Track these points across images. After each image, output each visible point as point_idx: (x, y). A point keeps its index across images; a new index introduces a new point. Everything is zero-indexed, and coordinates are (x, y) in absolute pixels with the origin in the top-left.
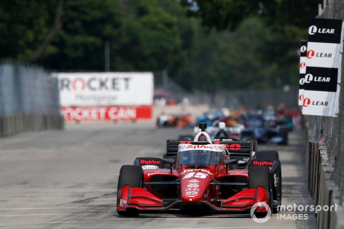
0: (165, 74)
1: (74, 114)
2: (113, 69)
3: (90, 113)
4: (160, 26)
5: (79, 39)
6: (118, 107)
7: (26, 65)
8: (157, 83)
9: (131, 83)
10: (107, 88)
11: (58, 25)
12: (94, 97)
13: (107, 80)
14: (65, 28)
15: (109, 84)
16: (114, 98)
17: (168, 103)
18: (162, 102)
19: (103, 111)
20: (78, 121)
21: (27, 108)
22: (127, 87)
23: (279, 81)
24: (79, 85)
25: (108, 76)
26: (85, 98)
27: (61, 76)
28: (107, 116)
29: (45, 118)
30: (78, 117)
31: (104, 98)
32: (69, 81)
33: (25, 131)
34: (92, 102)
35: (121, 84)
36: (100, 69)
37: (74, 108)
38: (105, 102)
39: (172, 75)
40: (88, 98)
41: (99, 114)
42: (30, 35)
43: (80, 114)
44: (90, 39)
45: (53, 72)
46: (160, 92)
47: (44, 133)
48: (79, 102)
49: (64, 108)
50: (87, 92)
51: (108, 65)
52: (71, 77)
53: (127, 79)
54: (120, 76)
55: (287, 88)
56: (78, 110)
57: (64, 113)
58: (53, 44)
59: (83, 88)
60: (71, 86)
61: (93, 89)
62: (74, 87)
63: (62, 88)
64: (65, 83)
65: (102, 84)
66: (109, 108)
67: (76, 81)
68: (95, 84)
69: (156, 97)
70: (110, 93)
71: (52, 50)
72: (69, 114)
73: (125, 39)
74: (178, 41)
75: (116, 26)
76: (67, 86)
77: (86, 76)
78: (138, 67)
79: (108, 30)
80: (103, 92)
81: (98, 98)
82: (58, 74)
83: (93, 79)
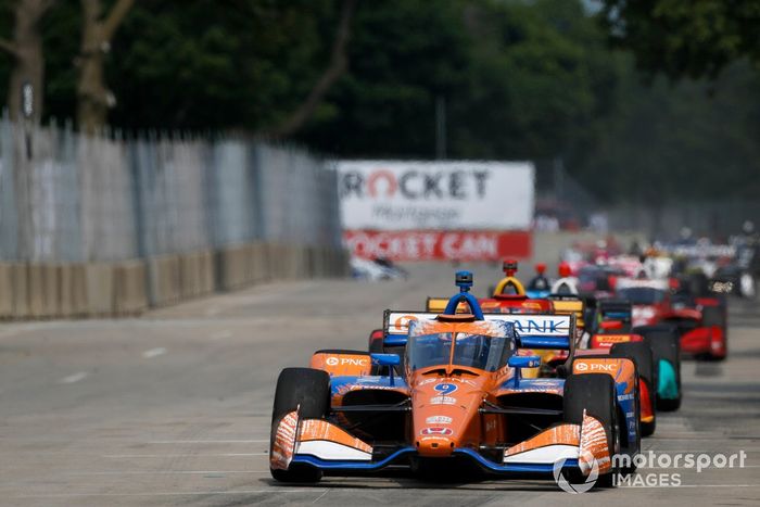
0: (558, 165)
1: (372, 246)
2: (453, 154)
3: (403, 245)
4: (551, 66)
5: (383, 91)
6: (462, 234)
7: (273, 143)
8: (542, 183)
9: (489, 183)
10: (439, 193)
11: (340, 62)
12: (412, 212)
13: (439, 176)
14: (354, 67)
15: (444, 184)
16: (453, 214)
17: (564, 227)
19: (429, 242)
21: (274, 232)
22: (481, 190)
24: (382, 185)
25: (441, 169)
26: (395, 214)
27: (345, 167)
28: (438, 252)
29: (310, 253)
30: (380, 253)
32: (360, 179)
33: (267, 279)
34: (408, 223)
35: (470, 185)
36: (426, 152)
37: (372, 233)
38: (433, 223)
39: (572, 169)
40: (400, 214)
41: (421, 247)
43: (384, 246)
44: (406, 92)
45: (328, 158)
46: (550, 201)
47: (307, 285)
48: (381, 222)
49: (350, 234)
50: (398, 201)
51: (441, 145)
52: (366, 168)
53: (481, 177)
54: (467, 168)
56: (380, 240)
57: (350, 244)
58: (328, 98)
59: (391, 191)
60: (365, 189)
62: (373, 192)
63: (346, 194)
64: (354, 181)
65: (431, 184)
66: (441, 234)
67: (376, 177)
68: (416, 185)
69: (539, 211)
70: (448, 203)
71: (328, 112)
72: (360, 247)
73: (478, 93)
74: (586, 99)
75: (460, 64)
76: (357, 187)
77: (397, 168)
78: (505, 152)
79: (445, 72)
80: (432, 203)
81: (421, 214)
82: (335, 163)
83: (412, 174)
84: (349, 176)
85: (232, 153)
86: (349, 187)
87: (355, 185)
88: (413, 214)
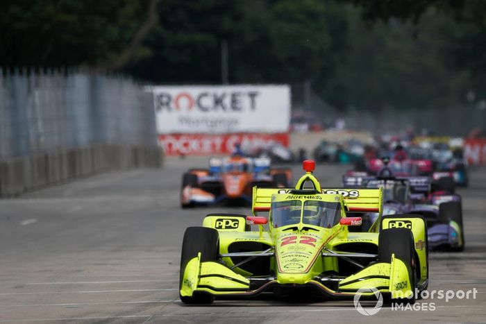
0: (307, 86)
1: (178, 145)
2: (233, 81)
3: (201, 145)
4: (300, 16)
5: (183, 37)
6: (241, 135)
7: (107, 74)
8: (296, 100)
9: (258, 100)
10: (224, 108)
11: (153, 18)
12: (205, 121)
13: (224, 95)
14: (163, 21)
15: (227, 101)
16: (236, 122)
17: (312, 129)
18: (303, 128)
19: (218, 142)
20: (182, 155)
21: (110, 136)
22: (253, 105)
23: (471, 96)
24: (184, 102)
25: (225, 91)
26: (193, 122)
27: (159, 90)
28: (224, 148)
29: (135, 151)
30: (183, 150)
31: (220, 122)
32: (169, 97)
34: (203, 128)
35: (245, 102)
36: (215, 80)
37: (177, 136)
38: (221, 129)
39: (317, 89)
40: (198, 122)
41: (213, 146)
42: (114, 32)
43: (186, 145)
44: (200, 37)
45: (146, 84)
46: (300, 113)
47: (133, 173)
48: (184, 128)
49: (163, 137)
50: (196, 113)
51: (225, 74)
52: (173, 91)
53: (253, 95)
54: (243, 90)
55: (483, 105)
56: (183, 140)
57: (163, 144)
58: (146, 43)
59: (190, 107)
60: (172, 105)
61: (204, 109)
62: (178, 106)
63: (159, 108)
64: (165, 100)
65: (218, 102)
66: (226, 137)
67: (179, 97)
68: (207, 102)
69: (295, 120)
70: (231, 114)
71: (146, 52)
72: (170, 145)
73: (250, 37)
74: (326, 39)
75: (237, 17)
76: (167, 104)
77: (194, 91)
79: (226, 23)
80: (219, 114)
81: (212, 122)
82: (152, 87)
83: (205, 95)
84: (161, 96)
85: (80, 81)
86: (162, 104)
87: (166, 103)
88: (206, 122)
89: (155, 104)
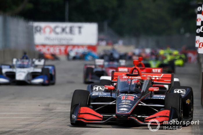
0: (106, 24)
1: (44, 50)
2: (71, 20)
3: (55, 50)
6: (74, 46)
7: (12, 16)
8: (100, 30)
9: (82, 30)
10: (66, 33)
12: (57, 39)
13: (66, 27)
15: (68, 30)
16: (71, 40)
17: (108, 44)
19: (63, 49)
21: (12, 45)
22: (80, 32)
23: (182, 30)
24: (48, 30)
25: (67, 25)
26: (52, 40)
27: (36, 24)
28: (66, 52)
30: (47, 52)
31: (64, 40)
32: (41, 28)
34: (56, 42)
35: (76, 30)
36: (62, 19)
37: (44, 46)
38: (65, 42)
39: (110, 25)
40: (53, 39)
41: (60, 50)
43: (48, 50)
45: (30, 21)
46: (102, 36)
48: (47, 42)
49: (37, 46)
50: (53, 35)
51: (67, 17)
52: (43, 25)
53: (80, 28)
54: (76, 25)
55: (188, 35)
56: (47, 48)
57: (37, 49)
58: (30, 2)
59: (50, 32)
60: (42, 31)
61: (57, 33)
62: (44, 32)
64: (38, 29)
65: (63, 30)
66: (67, 46)
67: (46, 27)
68: (59, 30)
69: (100, 39)
70: (69, 36)
71: (30, 6)
72: (40, 50)
76: (40, 31)
77: (53, 25)
78: (88, 19)
80: (64, 36)
81: (60, 39)
82: (33, 23)
84: (37, 27)
86: (37, 31)
87: (39, 30)
89: (34, 30)
